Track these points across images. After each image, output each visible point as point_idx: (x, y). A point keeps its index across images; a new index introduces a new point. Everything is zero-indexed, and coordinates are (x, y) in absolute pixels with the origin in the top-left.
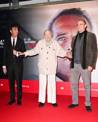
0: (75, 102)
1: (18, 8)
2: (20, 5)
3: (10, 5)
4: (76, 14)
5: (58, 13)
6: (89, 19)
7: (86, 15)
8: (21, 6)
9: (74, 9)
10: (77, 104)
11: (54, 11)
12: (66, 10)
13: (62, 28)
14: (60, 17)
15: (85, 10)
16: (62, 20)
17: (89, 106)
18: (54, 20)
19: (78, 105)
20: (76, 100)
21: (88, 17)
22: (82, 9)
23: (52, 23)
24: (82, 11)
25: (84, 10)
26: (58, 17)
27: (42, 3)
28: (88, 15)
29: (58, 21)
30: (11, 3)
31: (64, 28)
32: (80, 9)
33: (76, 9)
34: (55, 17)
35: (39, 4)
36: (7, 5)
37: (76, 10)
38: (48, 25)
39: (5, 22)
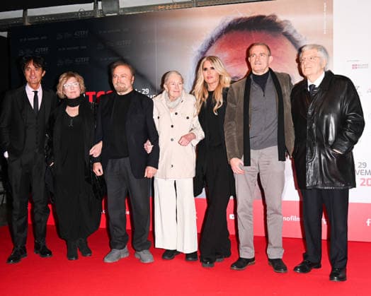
1: (116, 14)
2: (121, 7)
3: (96, 6)
5: (222, 28)
6: (298, 42)
7: (291, 32)
8: (124, 9)
9: (261, 17)
11: (211, 21)
12: (240, 19)
13: (231, 62)
14: (224, 36)
16: (231, 44)
17: (279, 259)
18: (211, 43)
19: (253, 259)
21: (295, 36)
22: (281, 18)
23: (206, 51)
24: (281, 22)
25: (286, 21)
26: (219, 36)
27: (178, 3)
28: (295, 31)
29: (221, 46)
30: (100, 3)
31: (236, 64)
32: (274, 16)
33: (264, 17)
34: (214, 36)
35: (169, 4)
36: (89, 7)
37: (264, 19)
38: (195, 55)
39: (83, 47)
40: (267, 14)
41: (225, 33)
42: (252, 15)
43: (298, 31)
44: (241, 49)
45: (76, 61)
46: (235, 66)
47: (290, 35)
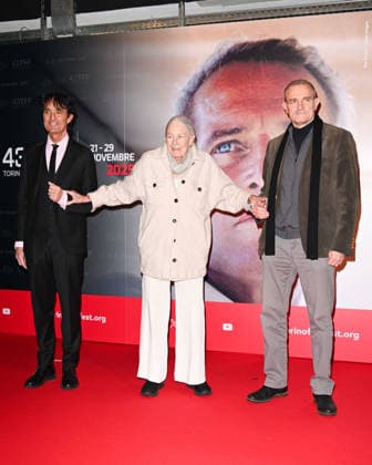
0: (276, 378)
1: (71, 35)
2: (78, 25)
3: (44, 23)
4: (279, 59)
5: (217, 57)
6: (326, 78)
7: (316, 65)
8: (82, 28)
9: (273, 43)
10: (283, 385)
11: (201, 48)
12: (245, 44)
13: (230, 107)
14: (221, 69)
15: (312, 44)
18: (202, 79)
20: (279, 373)
21: (322, 70)
22: (303, 43)
23: (194, 92)
24: (304, 49)
25: (309, 48)
26: (214, 69)
27: (159, 20)
28: (322, 63)
30: (49, 19)
31: (236, 110)
32: (293, 41)
34: (206, 69)
35: (146, 22)
36: (33, 24)
40: (283, 37)
41: (222, 65)
42: (262, 39)
43: (327, 62)
44: (243, 88)
45: (14, 103)
46: (235, 113)
47: (315, 69)
